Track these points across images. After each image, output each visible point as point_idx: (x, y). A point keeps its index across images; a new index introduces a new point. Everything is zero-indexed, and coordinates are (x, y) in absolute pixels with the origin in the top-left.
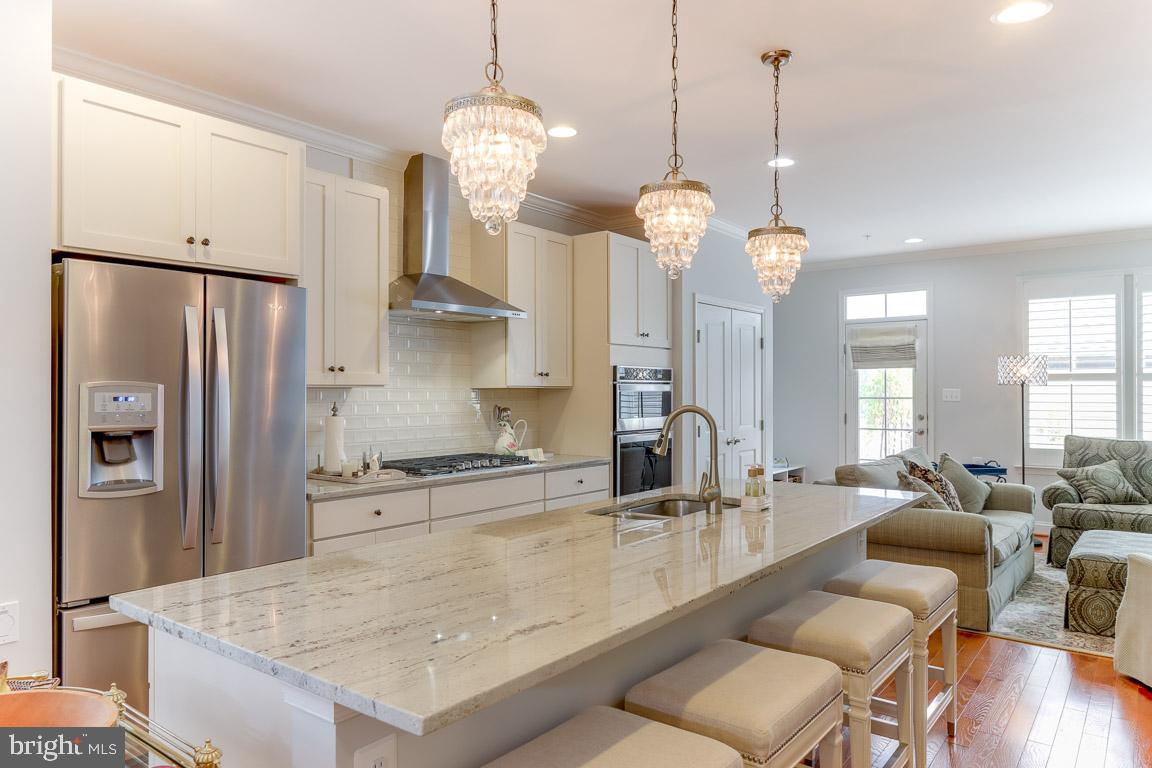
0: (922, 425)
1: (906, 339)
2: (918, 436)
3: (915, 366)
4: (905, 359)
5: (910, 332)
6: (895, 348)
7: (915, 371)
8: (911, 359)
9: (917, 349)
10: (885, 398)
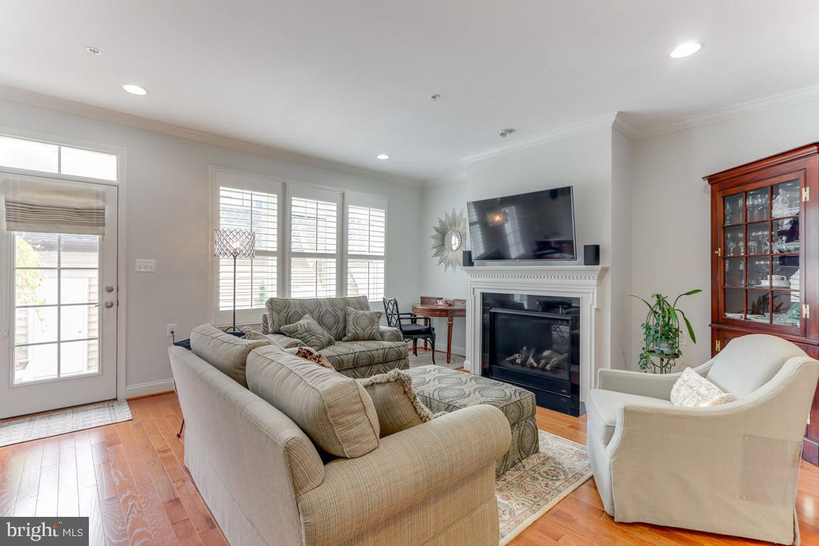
0: (111, 297)
1: (94, 203)
2: (105, 308)
3: (103, 234)
4: (91, 225)
5: (98, 196)
6: (79, 212)
7: (103, 238)
8: (98, 225)
9: (106, 216)
10: (59, 270)
